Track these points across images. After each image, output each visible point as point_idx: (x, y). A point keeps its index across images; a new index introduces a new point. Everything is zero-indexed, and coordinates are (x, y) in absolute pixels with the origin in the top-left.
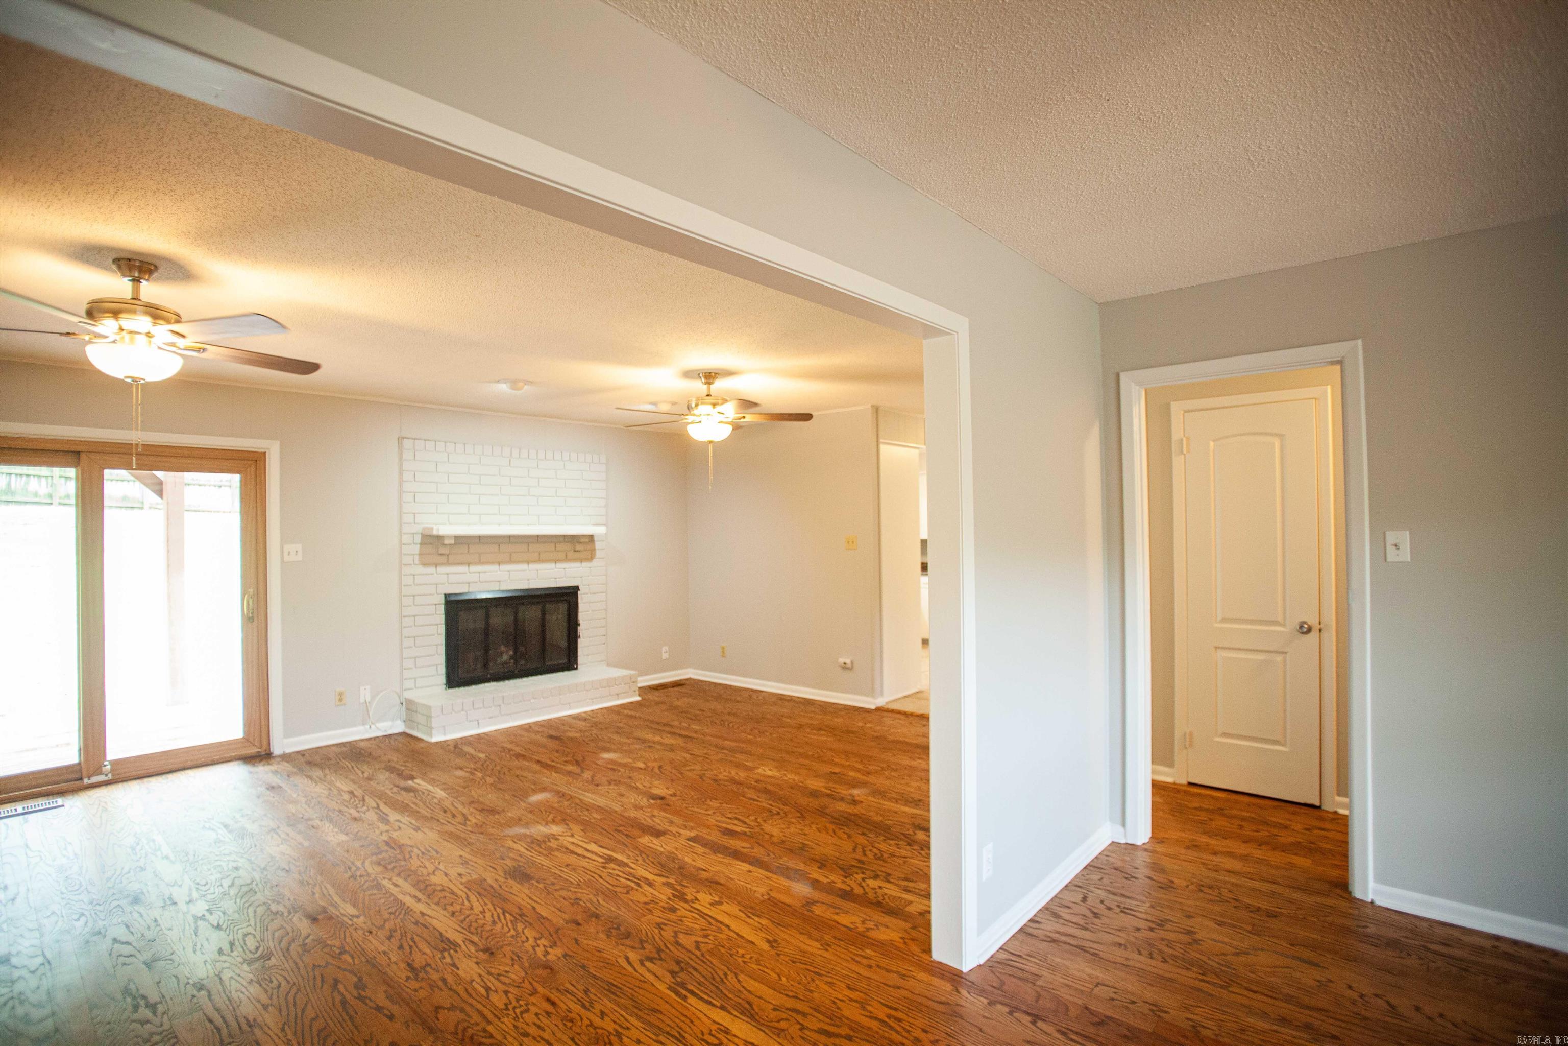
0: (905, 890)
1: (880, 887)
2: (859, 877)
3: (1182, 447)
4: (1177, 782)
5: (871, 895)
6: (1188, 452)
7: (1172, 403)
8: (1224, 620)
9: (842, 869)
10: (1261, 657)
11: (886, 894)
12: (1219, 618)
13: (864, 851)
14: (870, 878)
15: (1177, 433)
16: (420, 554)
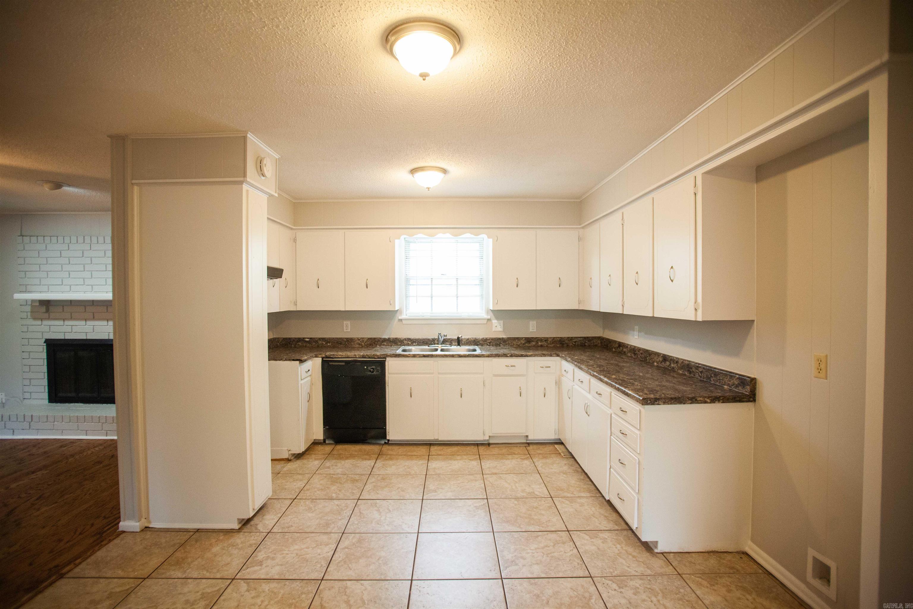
16: (31, 312)
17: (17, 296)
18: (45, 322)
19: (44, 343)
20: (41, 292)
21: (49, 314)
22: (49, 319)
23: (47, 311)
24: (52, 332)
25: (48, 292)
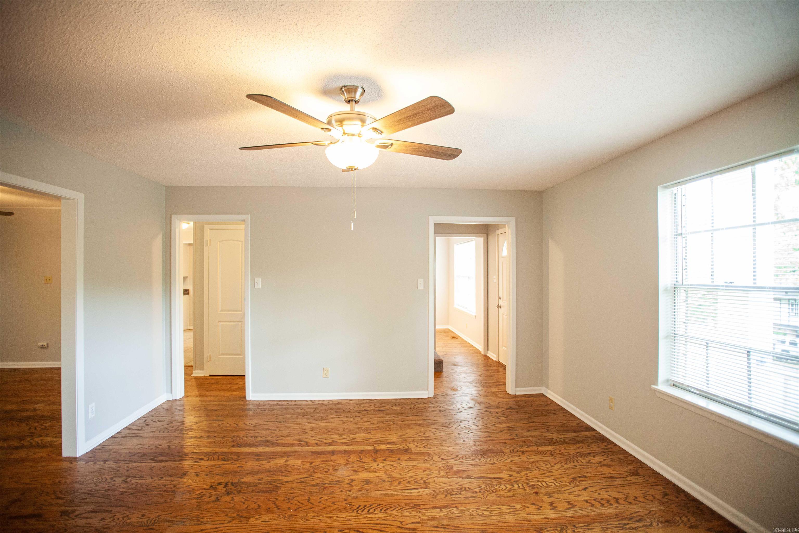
3: (208, 243)
4: (205, 376)
6: (210, 245)
7: (205, 225)
8: (222, 310)
10: (234, 324)
12: (220, 310)
15: (206, 238)
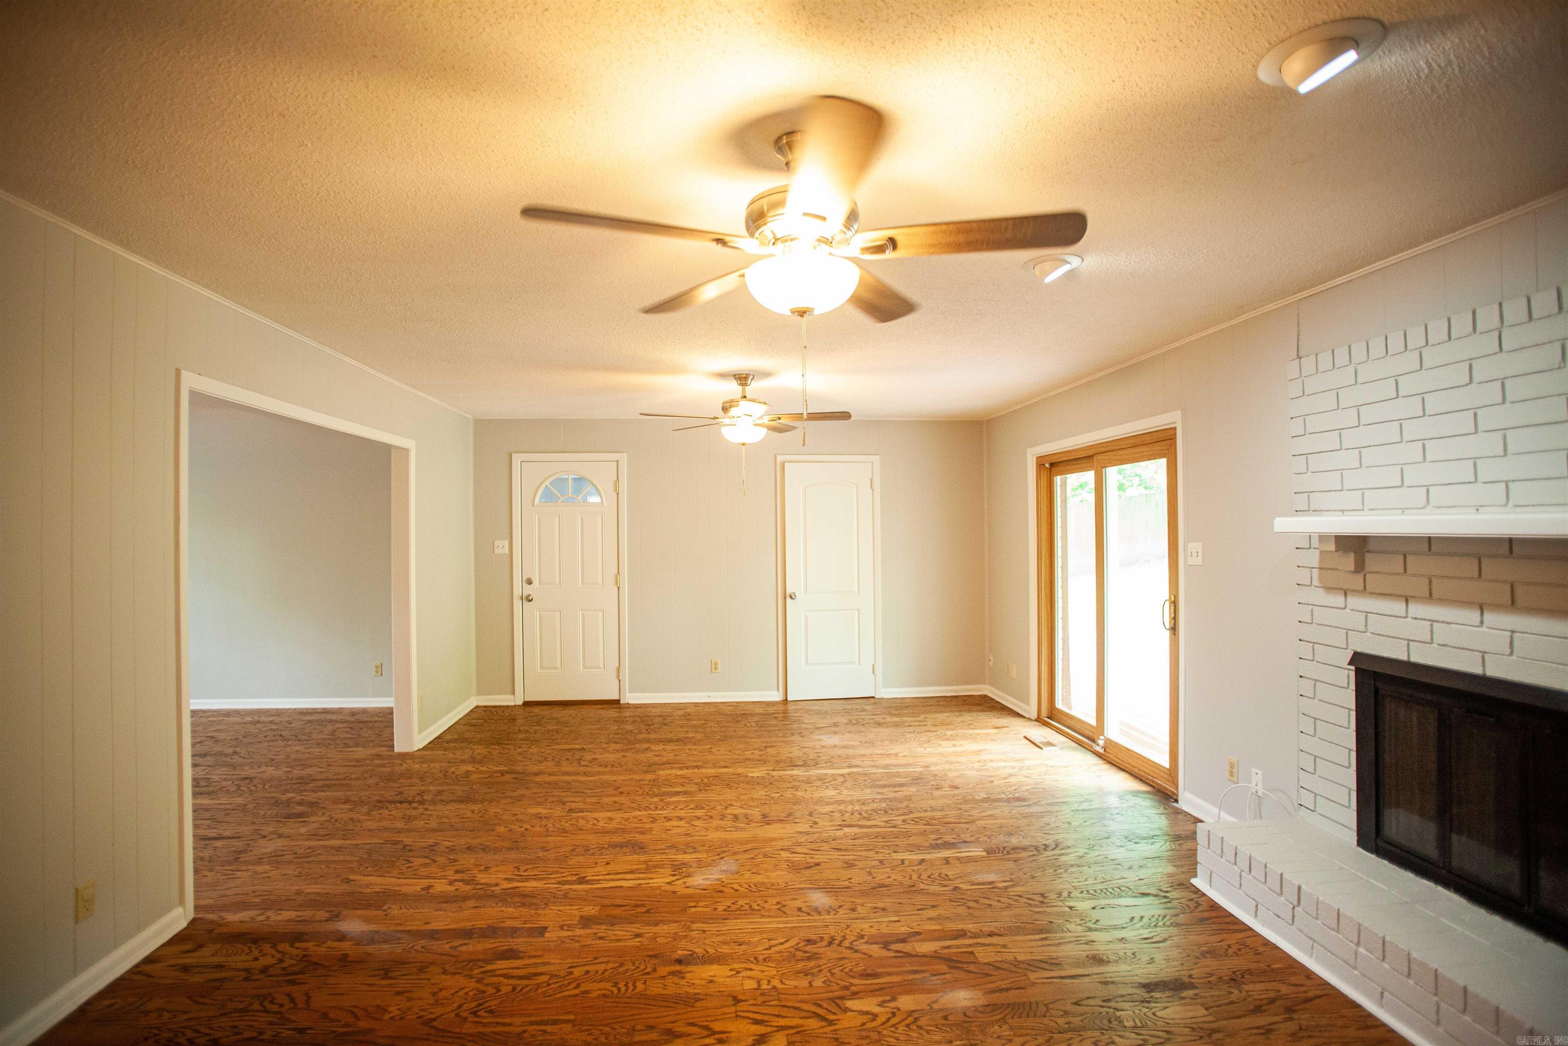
0: (222, 966)
1: (256, 959)
2: (287, 962)
5: (267, 947)
9: (316, 964)
11: (247, 954)
13: (292, 1000)
14: (272, 966)
16: (1321, 569)
17: (1283, 524)
18: (1355, 602)
19: (1349, 664)
20: (1343, 511)
21: (1365, 575)
22: (1364, 591)
23: (1360, 567)
24: (1372, 633)
25: (1363, 510)
